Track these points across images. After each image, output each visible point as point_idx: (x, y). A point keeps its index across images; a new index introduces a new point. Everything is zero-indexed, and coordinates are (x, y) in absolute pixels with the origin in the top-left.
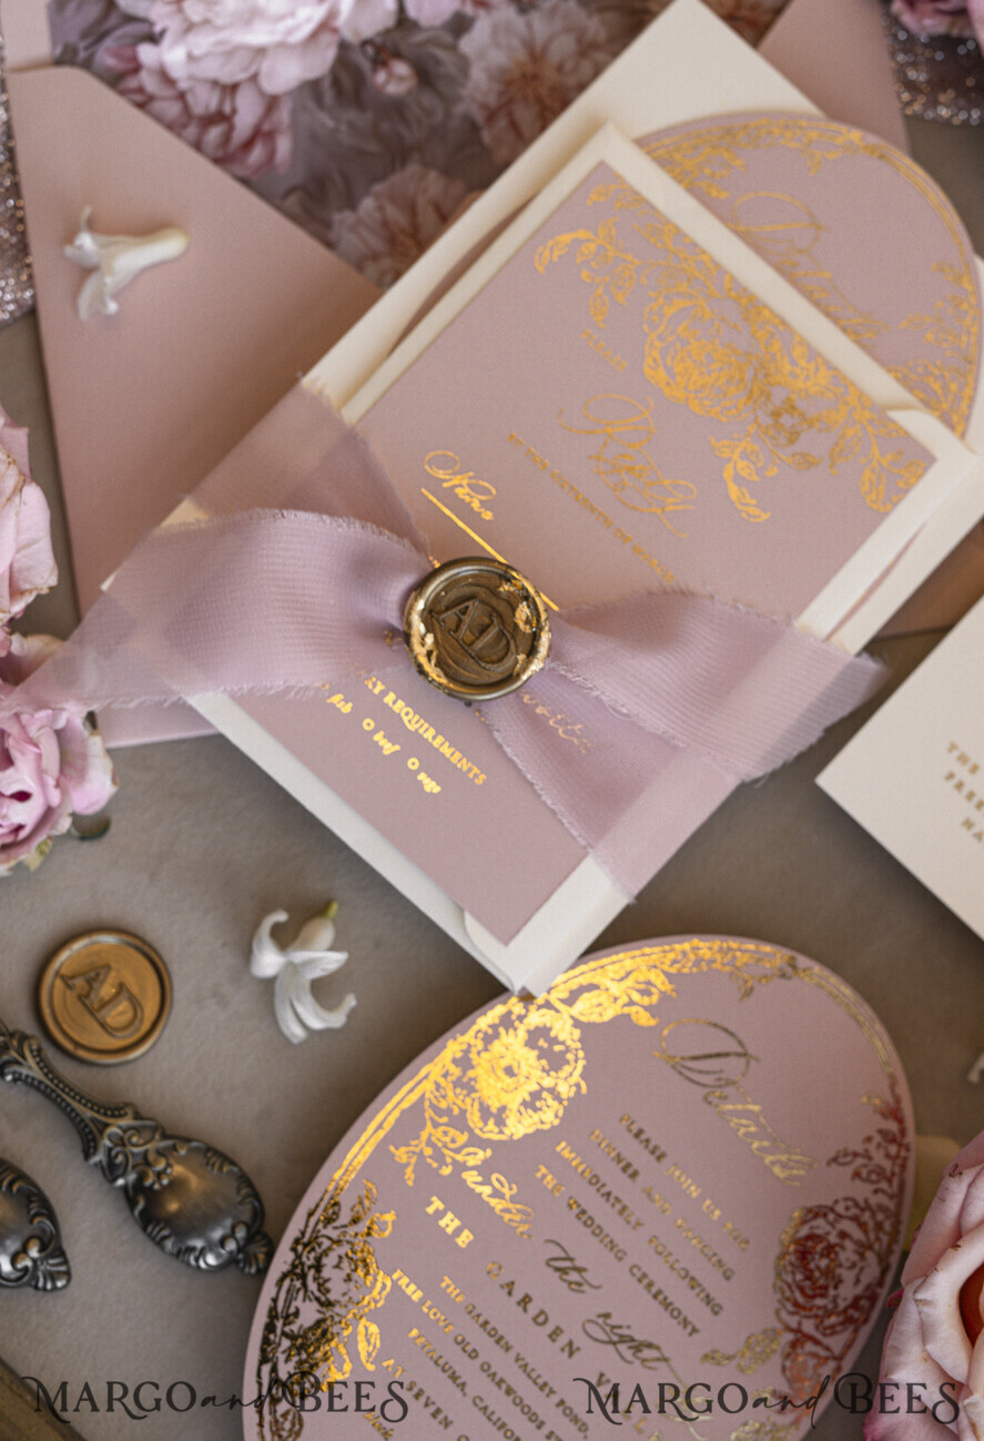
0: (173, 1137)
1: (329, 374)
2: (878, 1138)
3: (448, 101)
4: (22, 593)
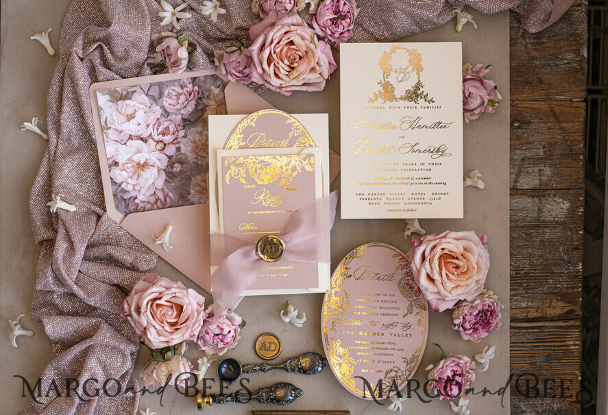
0: (297, 357)
1: (213, 228)
2: (400, 261)
3: (188, 163)
4: (202, 305)
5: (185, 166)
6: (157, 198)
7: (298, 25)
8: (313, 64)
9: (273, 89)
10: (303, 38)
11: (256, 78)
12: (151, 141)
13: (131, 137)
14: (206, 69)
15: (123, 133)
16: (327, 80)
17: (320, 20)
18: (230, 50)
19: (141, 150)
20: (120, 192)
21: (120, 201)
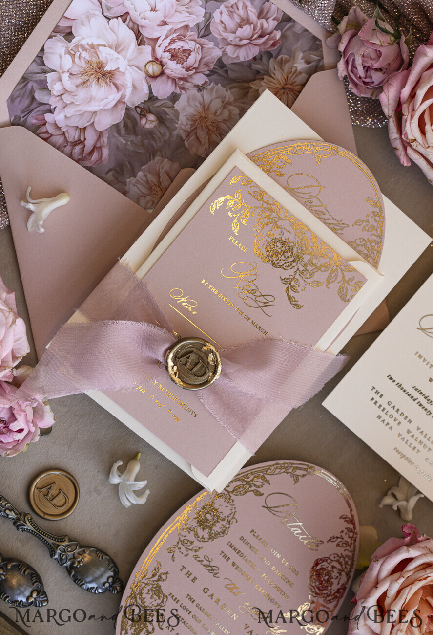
0: (84, 546)
1: (131, 257)
2: (346, 531)
3: (171, 130)
4: (17, 358)
5: (163, 130)
6: (82, 139)
9: (394, 134)
12: (147, 49)
13: (125, 17)
14: (317, 20)
18: (382, 24)
19: (123, 49)
20: (36, 81)
21: (24, 95)
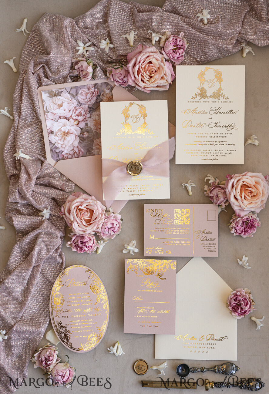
3: (92, 132)
5: (90, 134)
6: (75, 151)
7: (155, 53)
8: (162, 74)
9: (140, 89)
10: (157, 60)
11: (131, 83)
12: (71, 120)
13: (60, 117)
14: (102, 79)
15: (56, 115)
16: (170, 84)
17: (166, 50)
18: (116, 67)
19: (66, 125)
20: (54, 148)
21: (54, 154)
